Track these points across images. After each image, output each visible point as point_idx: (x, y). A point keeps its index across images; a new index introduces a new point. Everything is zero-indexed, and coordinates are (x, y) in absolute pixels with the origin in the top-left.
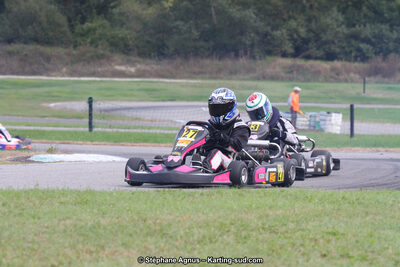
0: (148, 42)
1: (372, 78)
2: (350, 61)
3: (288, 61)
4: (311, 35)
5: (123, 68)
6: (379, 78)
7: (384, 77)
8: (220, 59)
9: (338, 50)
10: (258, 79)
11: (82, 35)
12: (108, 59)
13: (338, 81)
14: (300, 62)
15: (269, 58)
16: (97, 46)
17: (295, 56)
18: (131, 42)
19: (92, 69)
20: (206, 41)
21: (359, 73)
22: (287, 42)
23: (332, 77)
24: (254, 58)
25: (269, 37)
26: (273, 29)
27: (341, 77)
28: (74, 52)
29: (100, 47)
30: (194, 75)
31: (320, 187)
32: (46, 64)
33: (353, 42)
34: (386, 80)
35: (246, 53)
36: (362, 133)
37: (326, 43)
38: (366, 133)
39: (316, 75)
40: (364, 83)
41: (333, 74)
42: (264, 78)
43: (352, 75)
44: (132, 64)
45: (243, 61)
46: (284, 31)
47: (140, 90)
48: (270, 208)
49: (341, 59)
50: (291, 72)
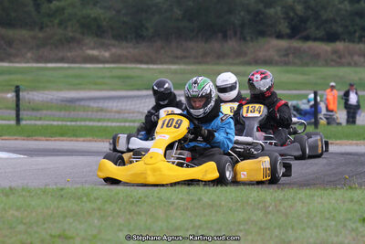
0: (124, 23)
2: (353, 42)
3: (284, 43)
4: (311, 12)
5: (95, 53)
8: (207, 41)
9: (340, 30)
10: (249, 63)
11: (49, 16)
12: (79, 42)
13: (340, 64)
14: (296, 44)
15: (262, 40)
16: (66, 28)
17: (291, 36)
18: (105, 23)
19: (61, 54)
20: (190, 21)
22: (282, 21)
23: (332, 60)
24: (244, 39)
25: (261, 16)
26: (265, 7)
27: (344, 60)
28: (40, 35)
29: (69, 29)
30: (176, 59)
32: (8, 49)
33: (358, 20)
35: (235, 34)
37: (326, 21)
39: (315, 59)
41: (334, 57)
43: (356, 58)
44: (106, 47)
45: (232, 44)
46: (279, 8)
47: (113, 77)
49: (344, 40)
50: (287, 55)
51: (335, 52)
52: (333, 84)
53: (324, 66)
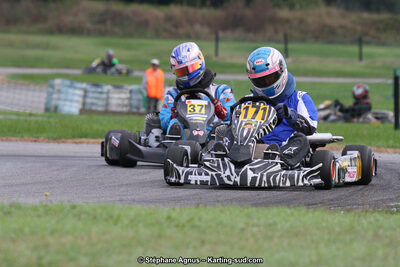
1: (229, 33)
6: (239, 33)
7: (248, 30)
10: (50, 32)
13: (176, 36)
14: (116, 6)
21: (209, 25)
23: (165, 30)
27: (181, 31)
31: (134, 201)
34: (251, 35)
39: (142, 28)
40: (217, 40)
41: (168, 26)
42: (61, 30)
43: (198, 27)
45: (27, 5)
48: (53, 233)
50: (102, 21)
51: (169, 19)
52: (156, 61)
53: (151, 38)
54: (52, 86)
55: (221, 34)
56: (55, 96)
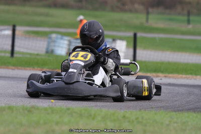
6: (161, 9)
21: (143, 4)
23: (118, 7)
34: (168, 11)
36: (143, 59)
38: (147, 60)
39: (103, 5)
40: (148, 13)
41: (119, 4)
48: (57, 123)
54: (50, 38)
55: (150, 10)
56: (52, 44)
